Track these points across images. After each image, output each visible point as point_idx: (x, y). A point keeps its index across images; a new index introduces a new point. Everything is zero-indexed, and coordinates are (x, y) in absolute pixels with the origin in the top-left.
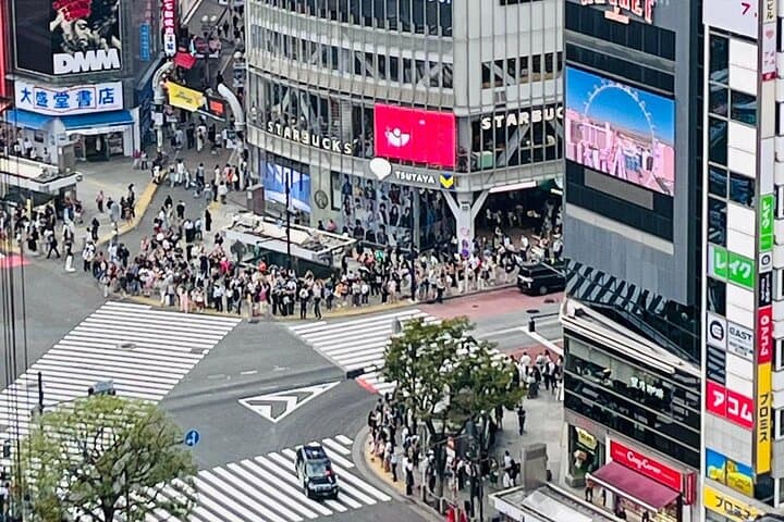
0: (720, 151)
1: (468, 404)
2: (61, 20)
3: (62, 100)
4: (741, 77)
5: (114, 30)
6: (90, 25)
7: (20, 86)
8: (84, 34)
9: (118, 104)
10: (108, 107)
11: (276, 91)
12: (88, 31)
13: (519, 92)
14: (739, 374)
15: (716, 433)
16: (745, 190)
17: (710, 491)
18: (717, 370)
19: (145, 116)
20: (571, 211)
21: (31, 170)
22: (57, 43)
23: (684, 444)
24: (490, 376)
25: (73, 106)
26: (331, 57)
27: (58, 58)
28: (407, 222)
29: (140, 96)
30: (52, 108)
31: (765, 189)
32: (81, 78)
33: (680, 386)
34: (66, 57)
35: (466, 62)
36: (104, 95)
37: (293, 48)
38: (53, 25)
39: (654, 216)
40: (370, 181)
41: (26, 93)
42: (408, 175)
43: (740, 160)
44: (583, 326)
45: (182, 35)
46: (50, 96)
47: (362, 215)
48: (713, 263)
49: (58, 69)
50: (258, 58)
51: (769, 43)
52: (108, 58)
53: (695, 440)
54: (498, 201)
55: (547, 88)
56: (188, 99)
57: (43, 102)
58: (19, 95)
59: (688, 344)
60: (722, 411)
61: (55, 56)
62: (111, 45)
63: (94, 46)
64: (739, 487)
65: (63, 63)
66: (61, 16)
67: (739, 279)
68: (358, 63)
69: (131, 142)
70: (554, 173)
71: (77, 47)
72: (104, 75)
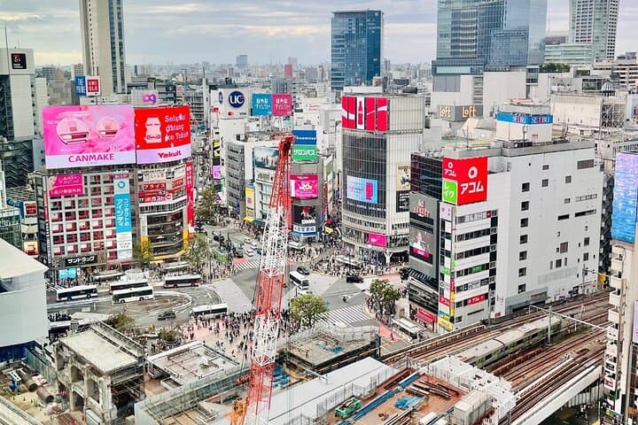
0: (443, 245)
1: (388, 299)
2: (303, 213)
3: (303, 229)
4: (448, 230)
6: (310, 214)
7: (295, 226)
8: (308, 216)
9: (315, 231)
10: (313, 231)
11: (348, 229)
13: (400, 231)
14: (447, 294)
15: (441, 307)
16: (448, 254)
17: (440, 320)
18: (442, 293)
19: (320, 233)
20: (410, 257)
21: (297, 244)
22: (302, 217)
23: (434, 309)
24: (393, 292)
25: (305, 231)
26: (360, 222)
28: (375, 258)
29: (319, 229)
30: (301, 231)
31: (453, 254)
32: (307, 225)
33: (434, 297)
34: (304, 220)
35: (389, 224)
36: (312, 229)
37: (353, 220)
39: (428, 258)
40: (368, 249)
41: (296, 228)
42: (375, 248)
43: (447, 247)
44: (413, 282)
45: (329, 217)
46: (301, 229)
47: (366, 256)
48: (441, 269)
50: (344, 222)
51: (454, 222)
52: (313, 221)
53: (437, 308)
54: (395, 254)
55: (406, 230)
56: (330, 230)
57: (299, 230)
58: (294, 228)
59: (436, 288)
60: (443, 302)
61: (302, 220)
62: (314, 218)
63: (310, 218)
64: (446, 319)
65: (304, 222)
67: (447, 273)
68: (365, 224)
69: (318, 238)
70: (407, 249)
71: (307, 219)
72: (312, 225)
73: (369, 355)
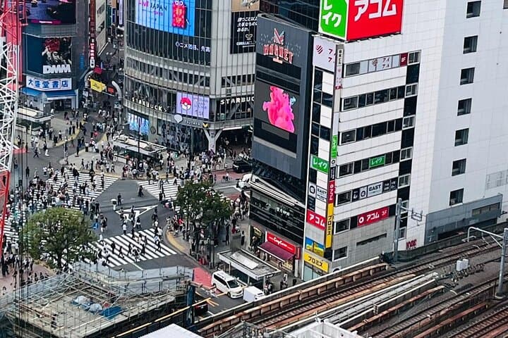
0: (317, 117)
1: (210, 216)
2: (47, 51)
3: (46, 84)
4: (327, 87)
5: (69, 57)
6: (59, 54)
7: (28, 78)
8: (56, 57)
9: (70, 87)
10: (65, 88)
11: (136, 85)
12: (58, 56)
13: (235, 90)
14: (320, 207)
15: (310, 231)
16: (326, 133)
17: (306, 255)
18: (312, 204)
19: (80, 92)
20: (256, 139)
21: (33, 113)
22: (45, 60)
23: (296, 235)
24: (220, 205)
25: (51, 87)
26: (160, 72)
27: (45, 67)
28: (188, 141)
29: (78, 84)
30: (41, 88)
31: (335, 133)
32: (54, 76)
33: (298, 212)
34: (49, 67)
35: (215, 78)
36: (64, 83)
37: (144, 67)
38: (43, 53)
39: (289, 142)
40: (174, 124)
41: (31, 81)
42: (189, 122)
43: (325, 121)
44: (258, 186)
45: (98, 60)
46: (41, 82)
47: (170, 137)
48: (311, 162)
49: (45, 72)
50: (130, 72)
51: (339, 74)
52: (66, 68)
53: (302, 234)
54: (226, 134)
55: (250, 88)
56: (99, 87)
57: (38, 85)
58: (28, 82)
59: (300, 195)
60: (313, 222)
61: (44, 66)
62: (68, 63)
63: (60, 63)
64: (318, 253)
65: (47, 69)
66: (47, 50)
67: (322, 169)
68: (170, 75)
69: (75, 105)
70: (250, 123)
71: (53, 63)
72: (64, 75)
73: (173, 320)
